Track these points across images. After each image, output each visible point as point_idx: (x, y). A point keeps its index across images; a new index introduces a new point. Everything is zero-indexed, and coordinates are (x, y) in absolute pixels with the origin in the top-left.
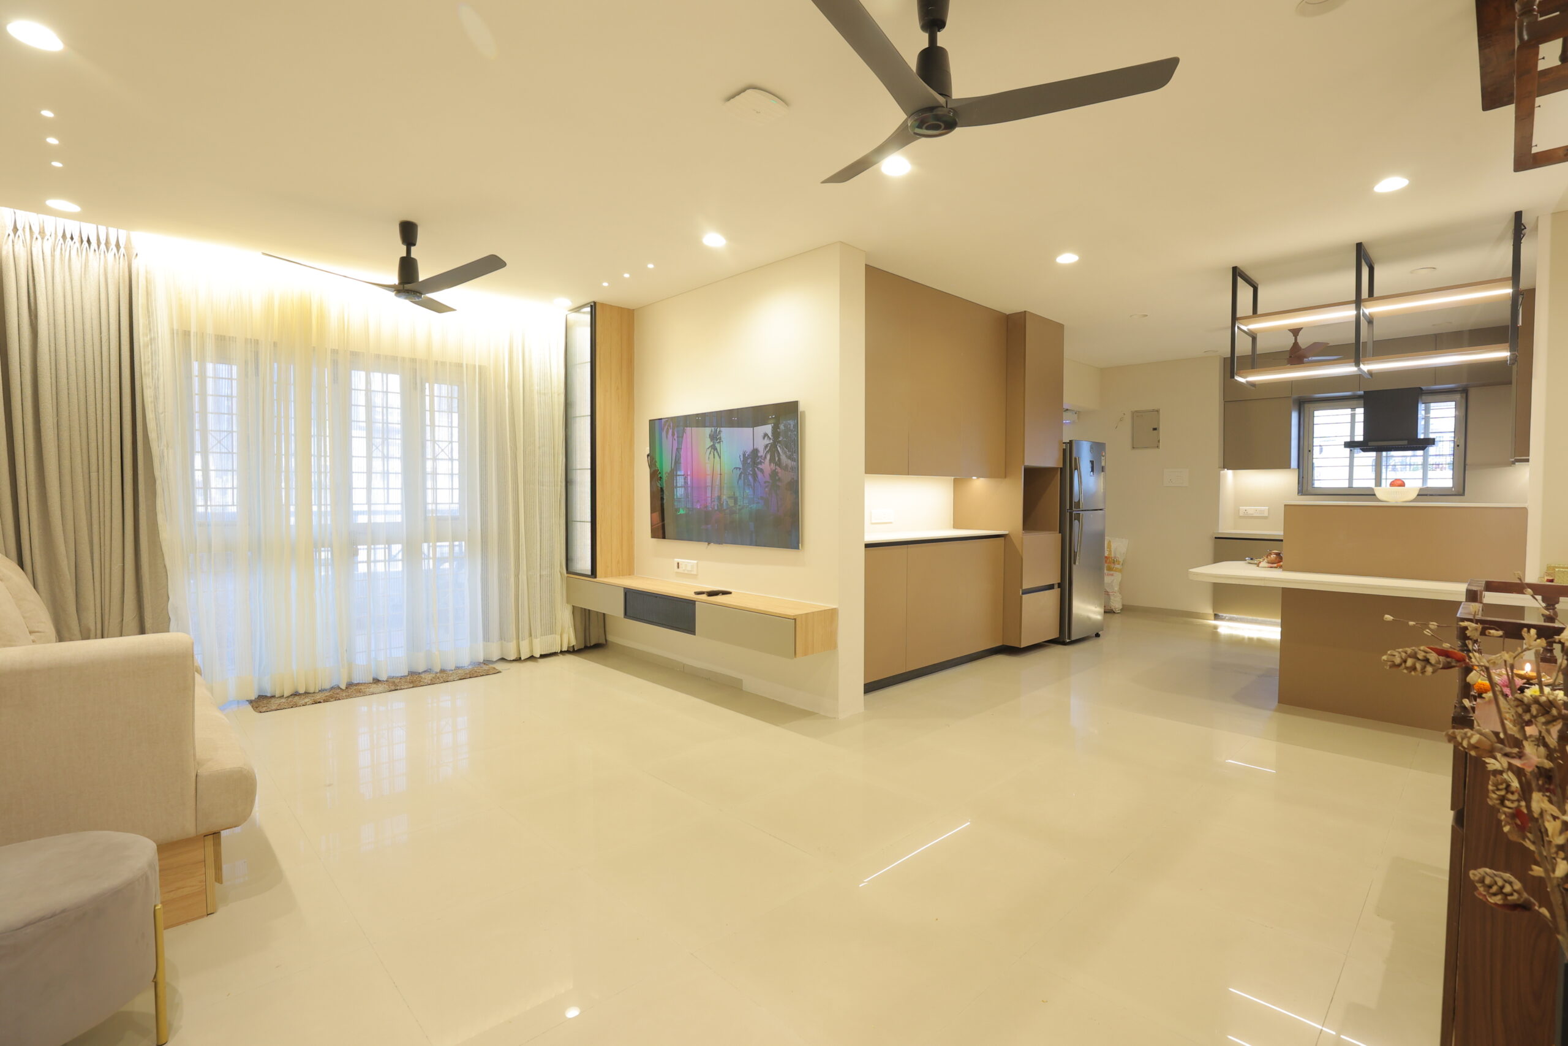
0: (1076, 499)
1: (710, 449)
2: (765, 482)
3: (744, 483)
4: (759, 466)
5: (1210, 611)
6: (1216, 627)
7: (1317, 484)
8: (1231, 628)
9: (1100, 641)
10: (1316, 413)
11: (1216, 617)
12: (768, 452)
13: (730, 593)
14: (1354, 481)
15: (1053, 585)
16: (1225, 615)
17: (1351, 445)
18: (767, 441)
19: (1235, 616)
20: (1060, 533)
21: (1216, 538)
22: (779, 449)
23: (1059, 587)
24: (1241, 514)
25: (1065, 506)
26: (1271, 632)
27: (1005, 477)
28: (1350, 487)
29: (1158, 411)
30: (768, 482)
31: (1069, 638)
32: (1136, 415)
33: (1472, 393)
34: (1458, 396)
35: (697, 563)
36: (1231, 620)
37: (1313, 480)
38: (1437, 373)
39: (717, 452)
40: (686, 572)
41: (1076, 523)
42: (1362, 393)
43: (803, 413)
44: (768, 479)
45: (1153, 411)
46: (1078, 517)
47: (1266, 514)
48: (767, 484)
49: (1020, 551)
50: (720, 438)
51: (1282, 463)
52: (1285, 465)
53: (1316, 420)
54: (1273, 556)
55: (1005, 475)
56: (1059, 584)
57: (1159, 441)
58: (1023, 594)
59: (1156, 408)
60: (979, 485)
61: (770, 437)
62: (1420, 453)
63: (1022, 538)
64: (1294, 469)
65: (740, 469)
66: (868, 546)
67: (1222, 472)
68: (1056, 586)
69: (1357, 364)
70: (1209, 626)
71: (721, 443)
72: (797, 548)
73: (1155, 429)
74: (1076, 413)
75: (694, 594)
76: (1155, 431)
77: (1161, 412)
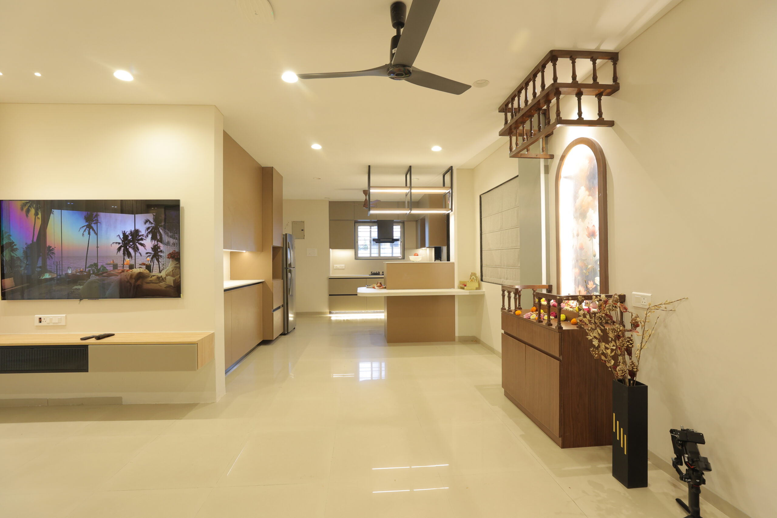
0: (289, 262)
1: (85, 228)
2: (147, 253)
3: (124, 254)
4: (140, 242)
5: (328, 311)
6: (330, 317)
7: (360, 256)
8: (337, 317)
9: (296, 330)
10: (359, 227)
11: (330, 313)
12: (149, 233)
13: (113, 335)
14: (372, 254)
15: (280, 306)
16: (333, 312)
17: (373, 240)
18: (148, 225)
19: (337, 311)
20: (283, 280)
21: (329, 279)
22: (161, 231)
23: (282, 307)
24: (335, 268)
25: (284, 266)
26: (381, 315)
27: (262, 251)
28: (371, 256)
29: (304, 222)
30: (150, 253)
31: (287, 331)
32: (294, 223)
33: (406, 224)
34: (401, 224)
35: (66, 316)
36: (336, 313)
37: (359, 254)
38: (398, 216)
39: (93, 230)
40: (51, 324)
41: (289, 275)
42: (378, 221)
43: (183, 208)
44: (150, 251)
45: (302, 222)
46: (290, 271)
47: (344, 268)
48: (149, 254)
49: (272, 290)
50: (97, 220)
51: (350, 247)
53: (359, 230)
54: (379, 284)
56: (282, 305)
57: (304, 236)
58: (273, 311)
59: (303, 221)
60: (246, 255)
61: (152, 222)
63: (272, 283)
64: (352, 249)
65: (119, 243)
66: (225, 290)
67: (330, 250)
69: (411, 210)
70: (327, 317)
71: (99, 224)
72: (179, 296)
73: (302, 230)
75: (80, 340)
76: (302, 231)
77: (305, 222)
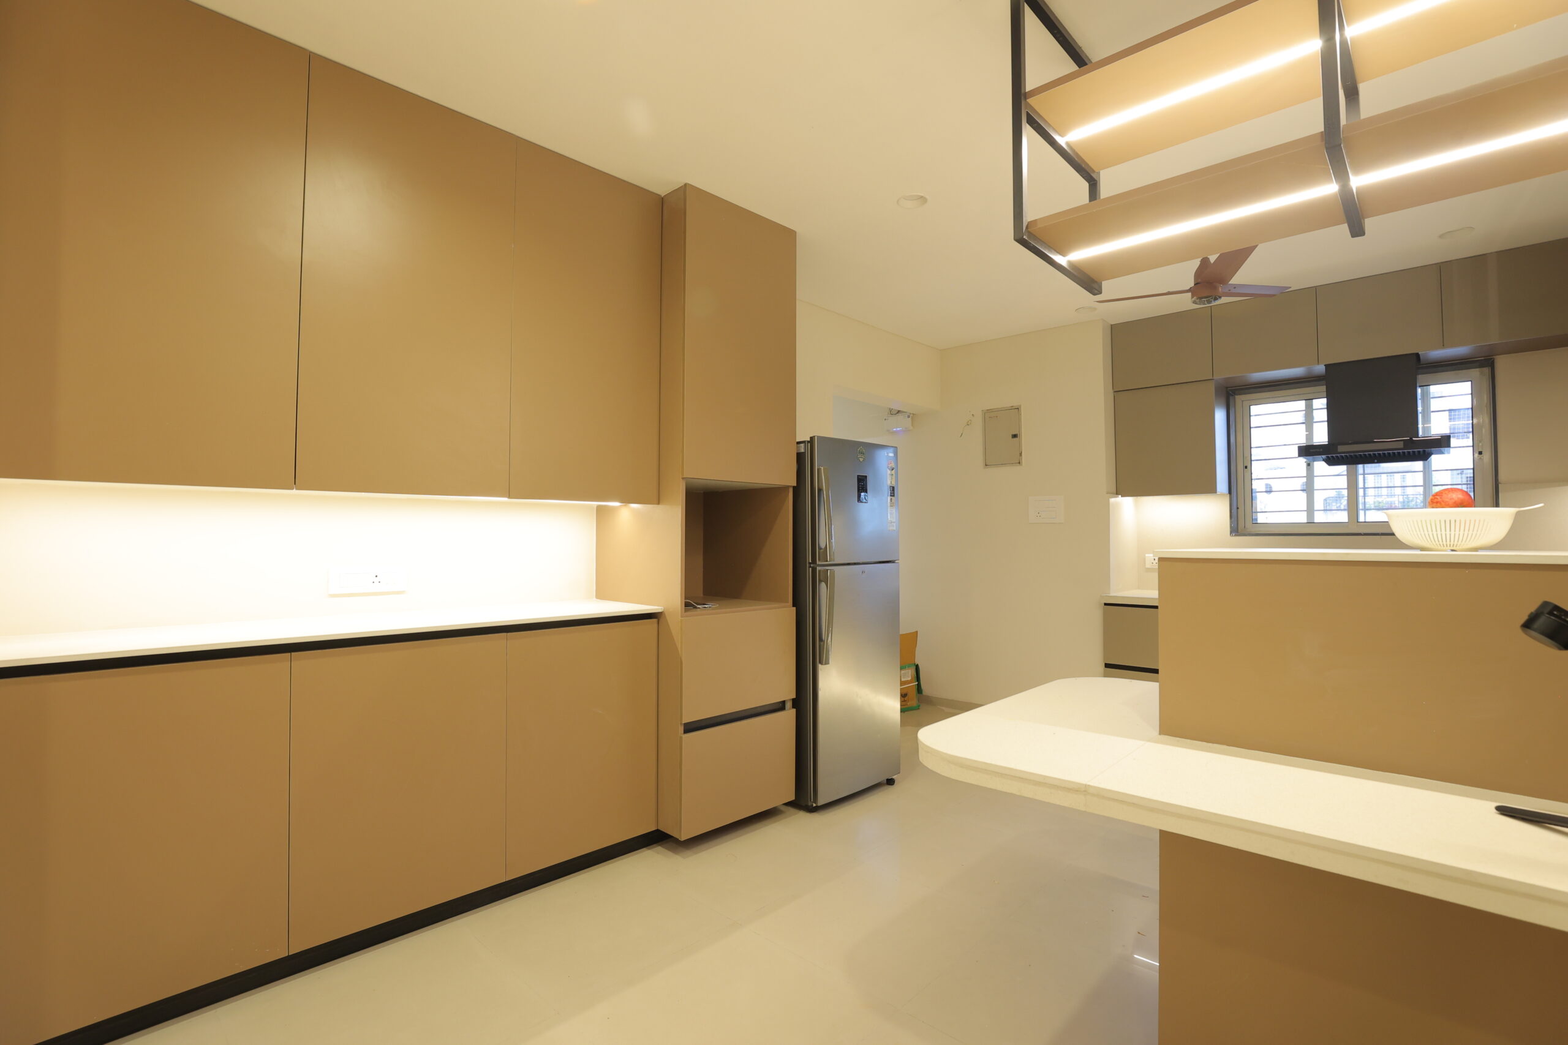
0: (821, 544)
7: (1261, 519)
10: (1255, 409)
14: (1317, 514)
15: (784, 702)
17: (1308, 451)
20: (793, 606)
21: (1106, 604)
23: (793, 707)
24: (1149, 565)
25: (806, 557)
27: (659, 503)
28: (1310, 523)
29: (1019, 409)
31: (815, 800)
32: (990, 416)
33: (1502, 363)
34: (1475, 372)
37: (1253, 512)
41: (822, 587)
42: (1320, 369)
45: (1012, 408)
46: (826, 577)
49: (679, 648)
51: (1203, 485)
52: (1207, 487)
53: (1254, 422)
55: (657, 498)
56: (793, 700)
57: (1021, 454)
58: (685, 732)
59: (1015, 404)
62: (1418, 465)
63: (687, 618)
64: (1222, 495)
67: (1112, 500)
68: (789, 705)
73: (1015, 436)
74: (909, 417)
76: (1015, 439)
77: (1022, 409)
